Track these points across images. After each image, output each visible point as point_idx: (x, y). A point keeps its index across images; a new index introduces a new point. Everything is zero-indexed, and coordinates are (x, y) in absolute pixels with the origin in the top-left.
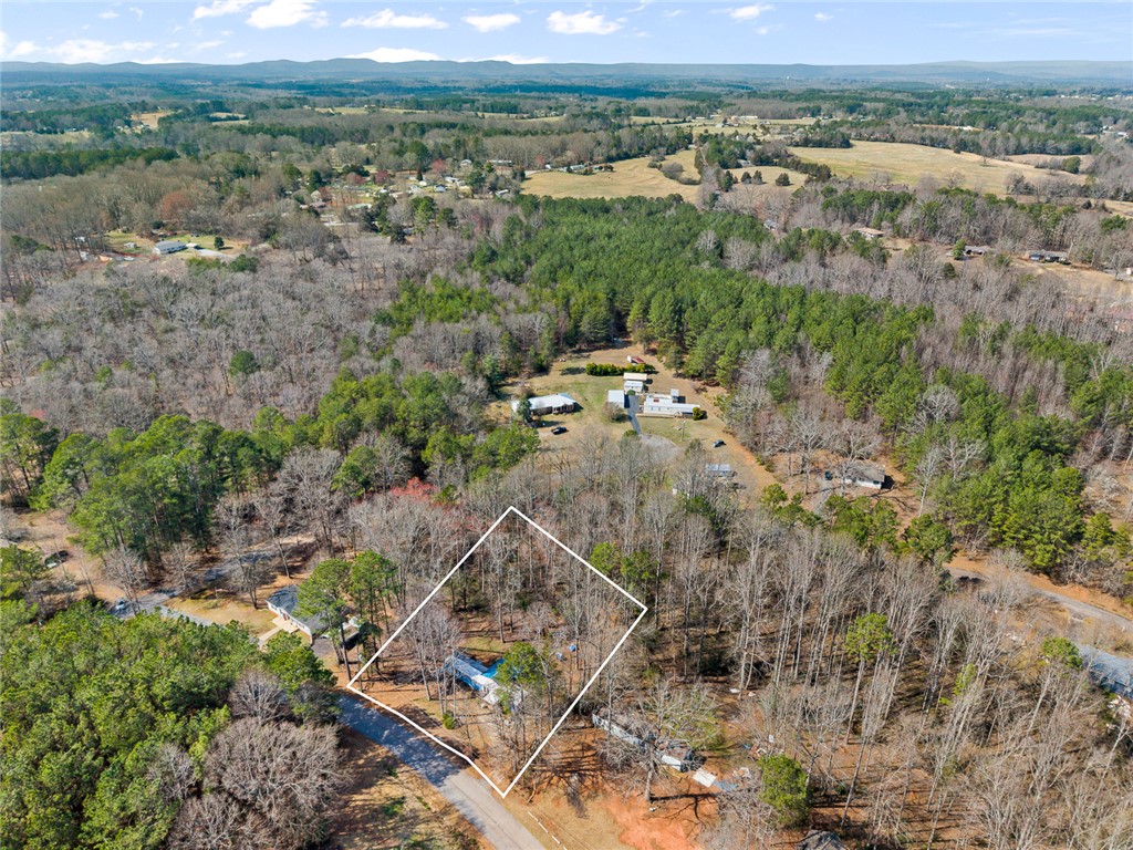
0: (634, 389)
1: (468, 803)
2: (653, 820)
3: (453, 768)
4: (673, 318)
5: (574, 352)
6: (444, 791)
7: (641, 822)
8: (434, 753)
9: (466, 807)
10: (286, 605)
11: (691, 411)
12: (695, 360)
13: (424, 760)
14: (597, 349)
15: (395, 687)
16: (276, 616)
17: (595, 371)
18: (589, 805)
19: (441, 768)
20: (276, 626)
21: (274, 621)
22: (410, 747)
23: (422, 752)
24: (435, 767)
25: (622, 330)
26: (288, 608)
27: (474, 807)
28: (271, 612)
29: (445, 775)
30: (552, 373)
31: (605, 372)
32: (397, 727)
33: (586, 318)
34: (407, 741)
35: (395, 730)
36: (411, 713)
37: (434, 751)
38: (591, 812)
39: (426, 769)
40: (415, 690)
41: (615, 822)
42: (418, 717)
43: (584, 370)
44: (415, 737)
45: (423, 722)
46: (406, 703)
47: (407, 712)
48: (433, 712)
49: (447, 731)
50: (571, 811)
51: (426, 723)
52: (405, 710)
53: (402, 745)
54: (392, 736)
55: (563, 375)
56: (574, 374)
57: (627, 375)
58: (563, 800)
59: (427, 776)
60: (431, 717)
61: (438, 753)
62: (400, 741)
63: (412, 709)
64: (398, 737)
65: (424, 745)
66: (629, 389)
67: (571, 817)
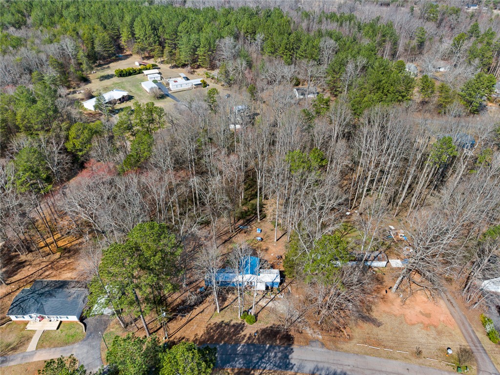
0: (156, 79)
1: (320, 365)
3: (286, 349)
4: (153, 33)
5: (96, 66)
6: (299, 369)
8: (264, 347)
9: (322, 369)
11: (200, 83)
12: (183, 55)
13: (263, 357)
14: (110, 62)
15: (185, 320)
16: (26, 323)
17: (122, 74)
19: (279, 355)
20: (34, 331)
21: (29, 327)
22: (244, 355)
23: (256, 352)
24: (275, 356)
25: (120, 49)
27: (326, 365)
28: (16, 322)
29: (287, 357)
30: (93, 81)
31: (129, 73)
32: (221, 347)
34: (238, 352)
35: (222, 350)
36: (217, 329)
37: (262, 346)
38: (380, 319)
39: (271, 363)
40: (201, 312)
41: (395, 316)
42: (225, 330)
43: (113, 75)
44: (240, 345)
45: (232, 331)
46: (206, 325)
47: (214, 331)
48: (230, 319)
49: (252, 326)
50: (371, 326)
51: (235, 330)
52: (212, 331)
53: (238, 357)
54: (224, 356)
55: (101, 80)
56: (108, 79)
57: (146, 72)
58: (360, 322)
59: (277, 367)
60: (232, 323)
61: (266, 345)
62: (232, 355)
63: (215, 327)
64: (228, 353)
65: (251, 347)
66: (153, 79)
67: (375, 330)
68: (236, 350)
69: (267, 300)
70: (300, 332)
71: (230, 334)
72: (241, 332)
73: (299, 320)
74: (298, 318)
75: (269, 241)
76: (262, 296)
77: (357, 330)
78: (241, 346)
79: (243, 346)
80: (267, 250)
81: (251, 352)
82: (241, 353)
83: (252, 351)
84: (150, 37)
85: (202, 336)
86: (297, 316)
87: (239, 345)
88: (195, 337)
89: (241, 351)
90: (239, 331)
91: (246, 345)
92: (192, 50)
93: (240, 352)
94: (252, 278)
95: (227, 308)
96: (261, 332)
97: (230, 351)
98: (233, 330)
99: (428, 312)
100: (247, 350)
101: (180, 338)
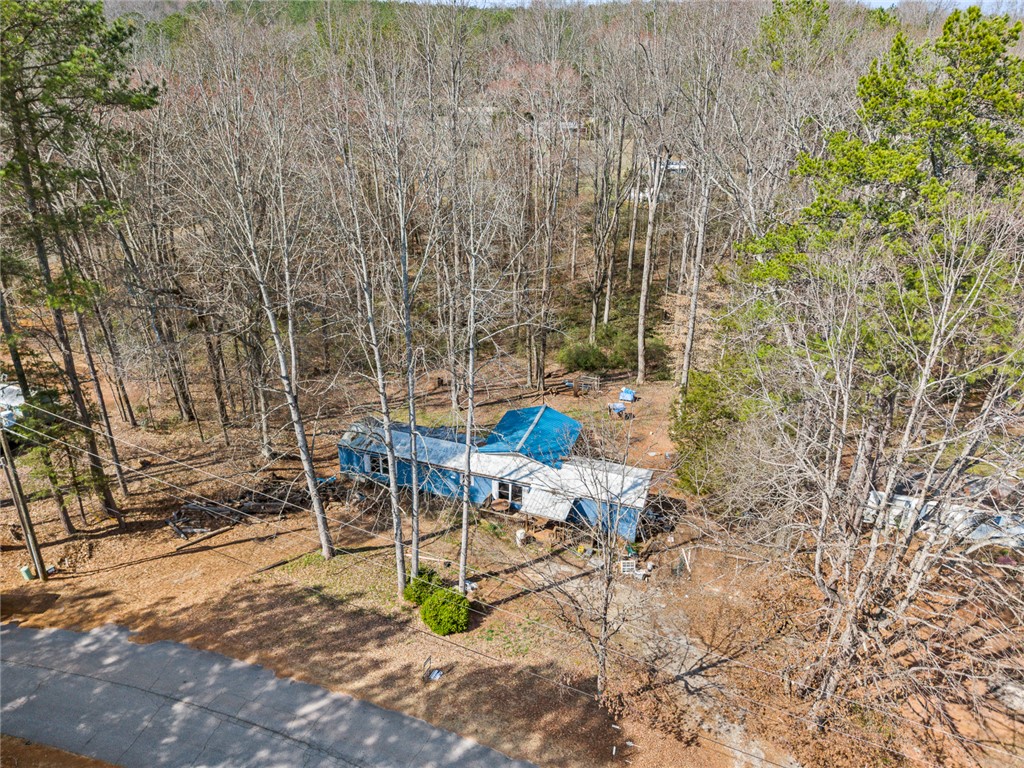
15: (176, 543)
32: (227, 674)
34: (292, 725)
35: (224, 690)
36: (271, 607)
37: (435, 734)
40: (262, 540)
42: (305, 618)
44: (323, 696)
45: (333, 629)
46: (241, 580)
47: (254, 609)
48: (357, 589)
49: (440, 639)
51: (349, 632)
52: (244, 605)
53: (274, 750)
54: (212, 721)
60: (358, 603)
61: (460, 737)
62: (252, 731)
63: (270, 595)
64: (241, 715)
65: (376, 720)
68: (290, 711)
69: (566, 568)
70: (687, 735)
71: (314, 639)
72: (371, 645)
73: (697, 682)
74: (692, 673)
75: (655, 422)
76: (546, 551)
78: (323, 703)
79: (339, 704)
81: (359, 745)
82: (306, 734)
83: (370, 741)
85: (185, 609)
86: (691, 664)
87: (319, 693)
88: (157, 604)
89: (313, 724)
90: (365, 641)
91: (355, 703)
93: (301, 729)
94: (524, 471)
95: (373, 553)
96: (469, 676)
97: (256, 706)
98: (342, 626)
100: (343, 728)
101: (88, 590)
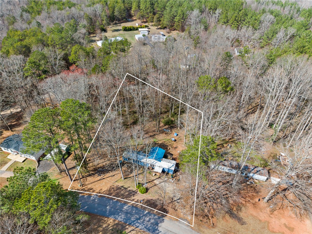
0: (145, 34)
2: (276, 212)
3: (159, 218)
4: (151, 7)
5: (113, 24)
7: (271, 216)
8: (143, 212)
10: (14, 146)
12: (165, 21)
13: (139, 219)
14: (122, 23)
15: (99, 178)
16: (9, 154)
17: (126, 29)
18: (242, 215)
19: (152, 221)
20: (10, 160)
21: (9, 157)
22: (127, 213)
23: (136, 213)
24: (149, 221)
25: (130, 16)
26: (15, 148)
28: (4, 152)
29: (157, 224)
30: (108, 32)
31: (130, 29)
32: (113, 202)
33: (116, 9)
34: (123, 210)
35: (113, 205)
36: (117, 190)
37: (142, 210)
38: (245, 219)
39: (144, 225)
40: (112, 176)
41: (260, 221)
42: (122, 192)
43: (121, 29)
44: (127, 205)
45: (126, 194)
46: (111, 185)
47: (114, 191)
48: (129, 186)
49: (142, 194)
50: (236, 223)
51: (129, 194)
52: (113, 190)
53: (122, 213)
54: (113, 209)
55: (113, 32)
56: (117, 31)
57: (140, 29)
58: (227, 216)
59: (147, 229)
60: (129, 189)
61: (146, 211)
62: (118, 211)
63: (116, 188)
64: (116, 208)
65: (134, 209)
66: (143, 34)
67: (238, 226)
68: (123, 207)
69: (161, 180)
70: (176, 209)
71: (124, 196)
72: (132, 196)
73: (179, 201)
74: (178, 199)
75: (180, 142)
76: (158, 177)
77: (222, 222)
78: (127, 206)
79: (129, 206)
80: (176, 148)
81: (132, 212)
82: (125, 211)
83: (134, 212)
84: (148, 9)
85: (104, 191)
86: (178, 198)
87: (126, 205)
88: (100, 190)
89: (126, 209)
90: (131, 196)
91: (131, 206)
92: (171, 18)
93: (124, 210)
94: (155, 162)
95: (130, 178)
96: (146, 201)
97: (118, 207)
98: (128, 193)
99: (292, 226)
100: (130, 210)
101: (89, 188)
